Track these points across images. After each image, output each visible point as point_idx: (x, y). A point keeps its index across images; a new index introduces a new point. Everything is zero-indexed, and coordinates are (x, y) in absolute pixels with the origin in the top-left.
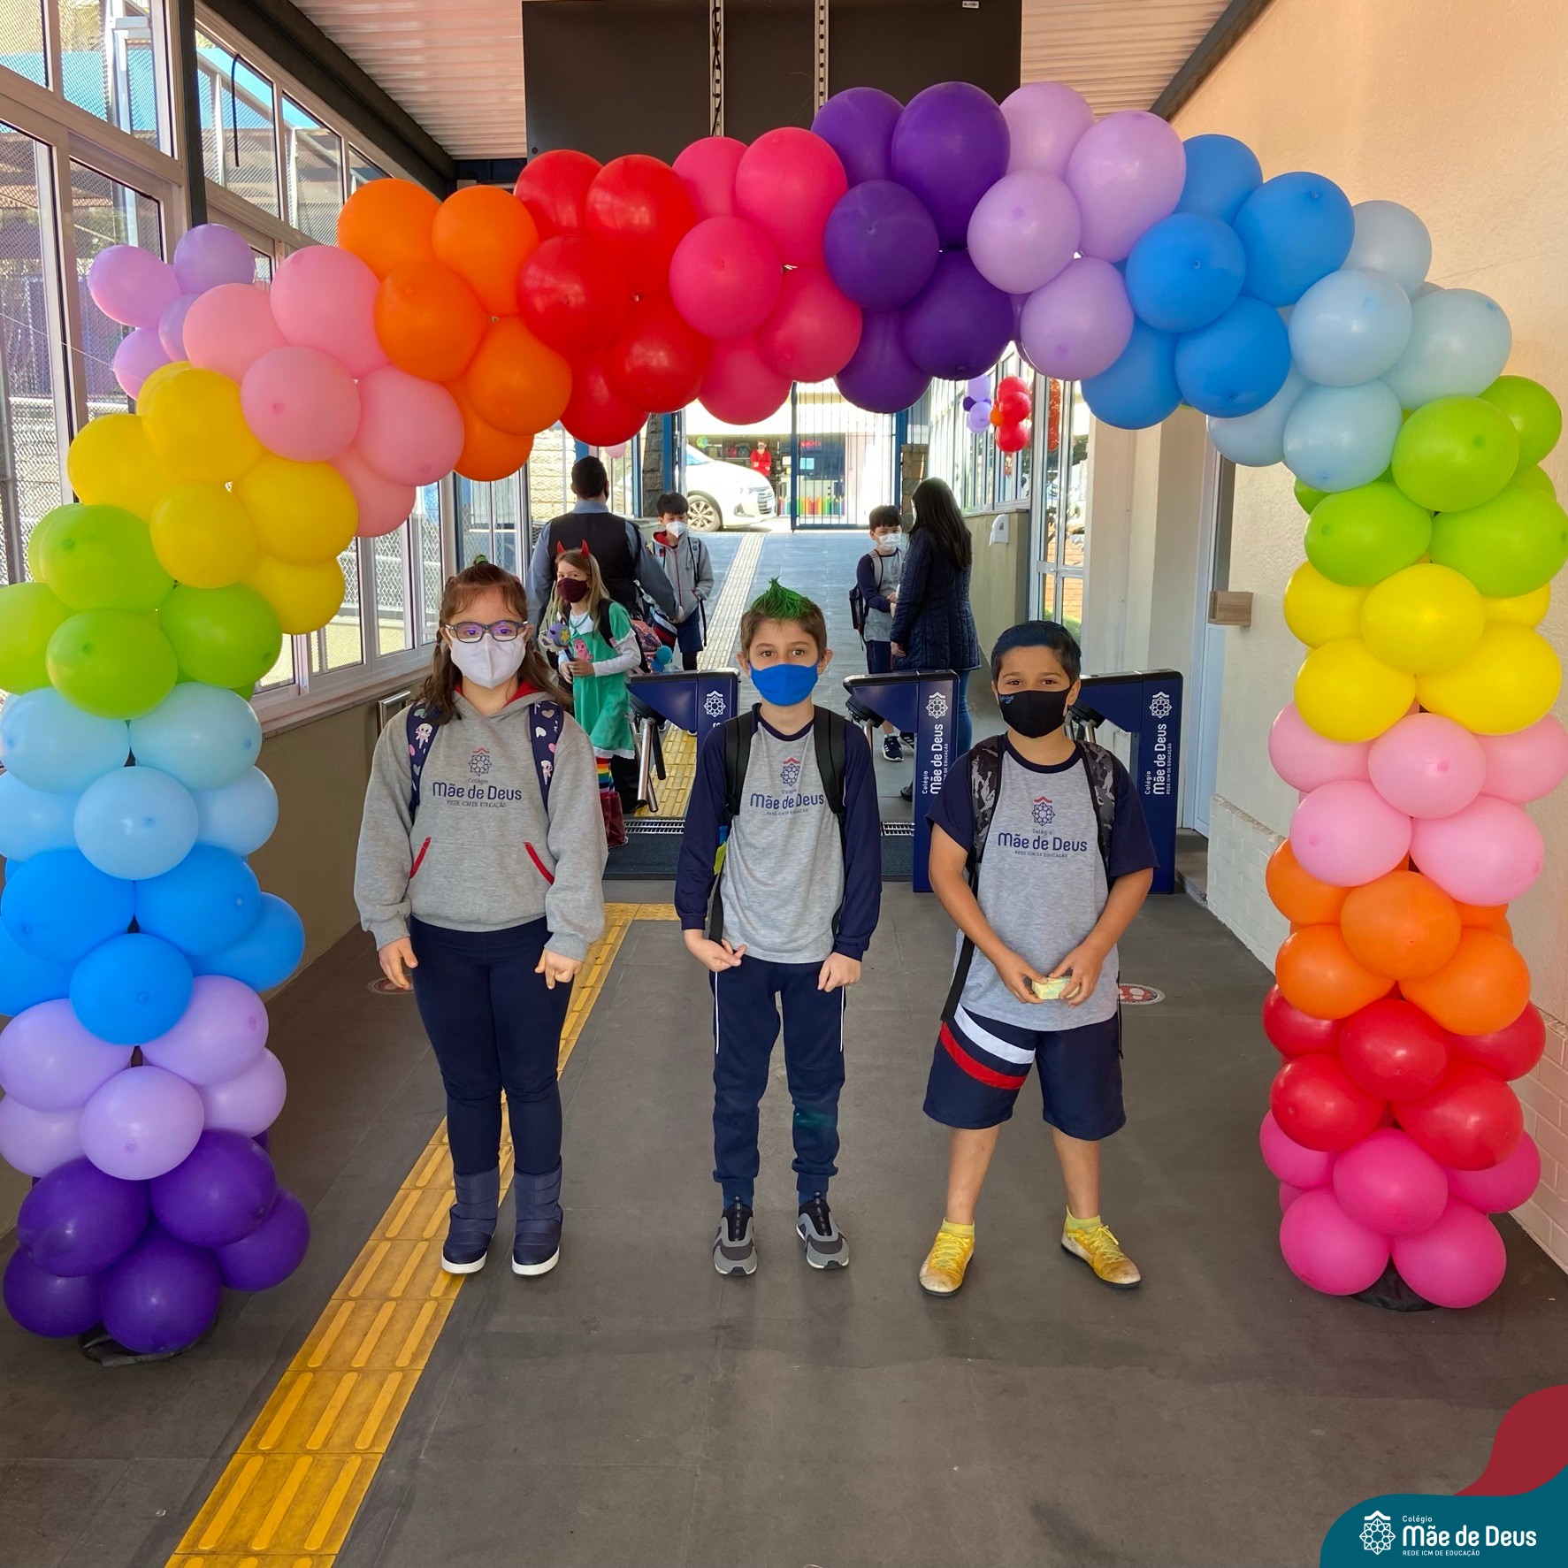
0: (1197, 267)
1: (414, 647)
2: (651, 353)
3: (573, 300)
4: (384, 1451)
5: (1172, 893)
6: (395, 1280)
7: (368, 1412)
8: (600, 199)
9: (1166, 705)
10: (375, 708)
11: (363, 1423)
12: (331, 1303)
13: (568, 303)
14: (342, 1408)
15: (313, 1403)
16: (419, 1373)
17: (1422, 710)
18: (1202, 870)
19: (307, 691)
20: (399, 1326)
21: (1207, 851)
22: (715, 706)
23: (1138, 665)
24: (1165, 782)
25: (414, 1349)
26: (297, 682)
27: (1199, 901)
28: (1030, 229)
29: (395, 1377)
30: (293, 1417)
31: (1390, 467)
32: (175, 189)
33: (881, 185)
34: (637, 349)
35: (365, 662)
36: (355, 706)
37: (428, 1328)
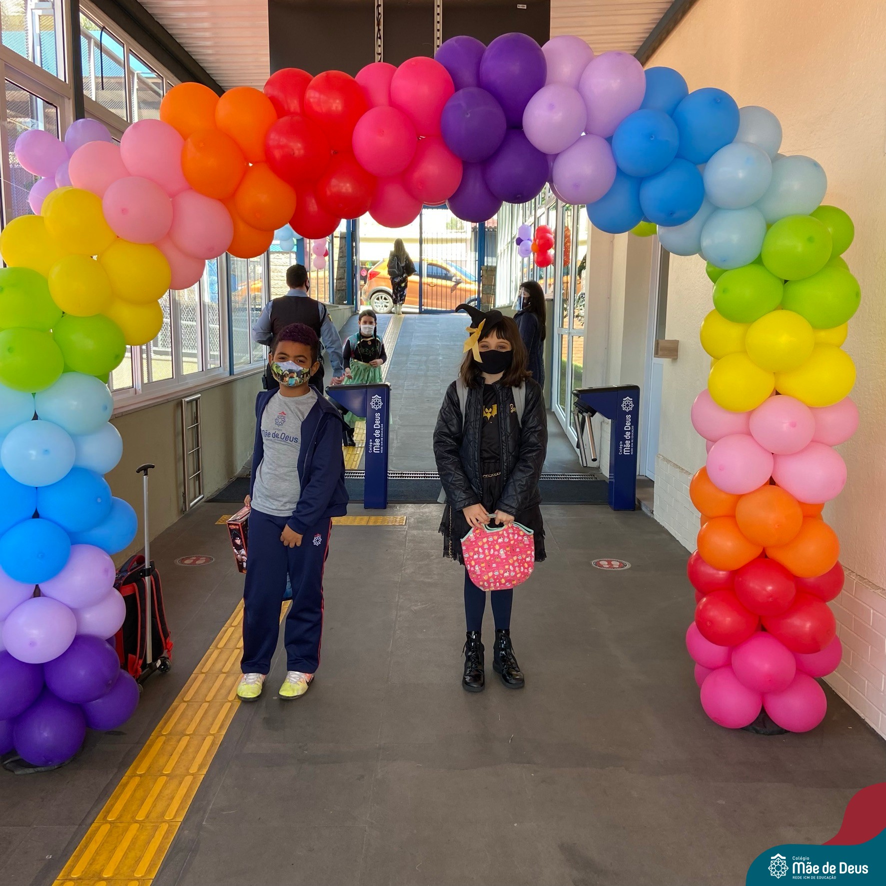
0: (652, 139)
1: (203, 370)
2: (342, 185)
3: (297, 153)
4: (182, 820)
5: (634, 510)
6: (189, 725)
7: (172, 798)
8: (312, 96)
9: (631, 404)
10: (180, 404)
11: (169, 805)
12: (151, 737)
13: (294, 154)
14: (157, 796)
15: (140, 794)
16: (203, 776)
17: (778, 393)
18: (651, 498)
19: (141, 392)
20: (191, 750)
21: (653, 487)
22: (376, 403)
23: (615, 382)
24: (630, 447)
25: (200, 763)
26: (134, 387)
27: (649, 514)
28: (558, 116)
29: (188, 780)
30: (128, 801)
31: (760, 254)
32: (66, 100)
33: (474, 90)
34: (334, 181)
35: (174, 377)
36: (168, 401)
37: (208, 751)
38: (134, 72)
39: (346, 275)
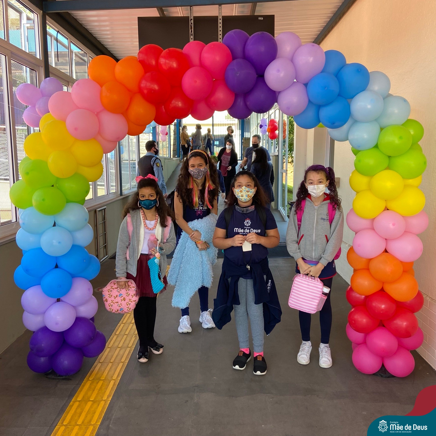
1: (107, 194)
4: (99, 424)
6: (102, 375)
7: (95, 413)
10: (95, 211)
11: (93, 416)
12: (84, 382)
14: (87, 412)
15: (79, 410)
16: (110, 401)
17: (388, 209)
20: (103, 388)
25: (108, 395)
29: (102, 403)
30: (74, 414)
31: (377, 144)
32: (41, 68)
35: (94, 198)
37: (112, 388)
38: (73, 51)
39: (176, 143)
